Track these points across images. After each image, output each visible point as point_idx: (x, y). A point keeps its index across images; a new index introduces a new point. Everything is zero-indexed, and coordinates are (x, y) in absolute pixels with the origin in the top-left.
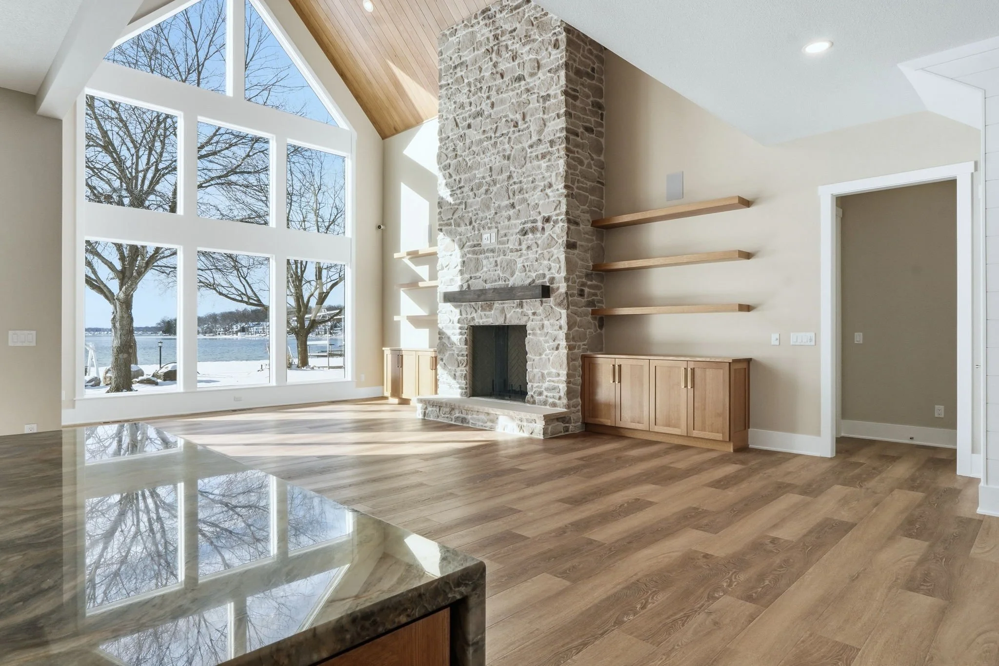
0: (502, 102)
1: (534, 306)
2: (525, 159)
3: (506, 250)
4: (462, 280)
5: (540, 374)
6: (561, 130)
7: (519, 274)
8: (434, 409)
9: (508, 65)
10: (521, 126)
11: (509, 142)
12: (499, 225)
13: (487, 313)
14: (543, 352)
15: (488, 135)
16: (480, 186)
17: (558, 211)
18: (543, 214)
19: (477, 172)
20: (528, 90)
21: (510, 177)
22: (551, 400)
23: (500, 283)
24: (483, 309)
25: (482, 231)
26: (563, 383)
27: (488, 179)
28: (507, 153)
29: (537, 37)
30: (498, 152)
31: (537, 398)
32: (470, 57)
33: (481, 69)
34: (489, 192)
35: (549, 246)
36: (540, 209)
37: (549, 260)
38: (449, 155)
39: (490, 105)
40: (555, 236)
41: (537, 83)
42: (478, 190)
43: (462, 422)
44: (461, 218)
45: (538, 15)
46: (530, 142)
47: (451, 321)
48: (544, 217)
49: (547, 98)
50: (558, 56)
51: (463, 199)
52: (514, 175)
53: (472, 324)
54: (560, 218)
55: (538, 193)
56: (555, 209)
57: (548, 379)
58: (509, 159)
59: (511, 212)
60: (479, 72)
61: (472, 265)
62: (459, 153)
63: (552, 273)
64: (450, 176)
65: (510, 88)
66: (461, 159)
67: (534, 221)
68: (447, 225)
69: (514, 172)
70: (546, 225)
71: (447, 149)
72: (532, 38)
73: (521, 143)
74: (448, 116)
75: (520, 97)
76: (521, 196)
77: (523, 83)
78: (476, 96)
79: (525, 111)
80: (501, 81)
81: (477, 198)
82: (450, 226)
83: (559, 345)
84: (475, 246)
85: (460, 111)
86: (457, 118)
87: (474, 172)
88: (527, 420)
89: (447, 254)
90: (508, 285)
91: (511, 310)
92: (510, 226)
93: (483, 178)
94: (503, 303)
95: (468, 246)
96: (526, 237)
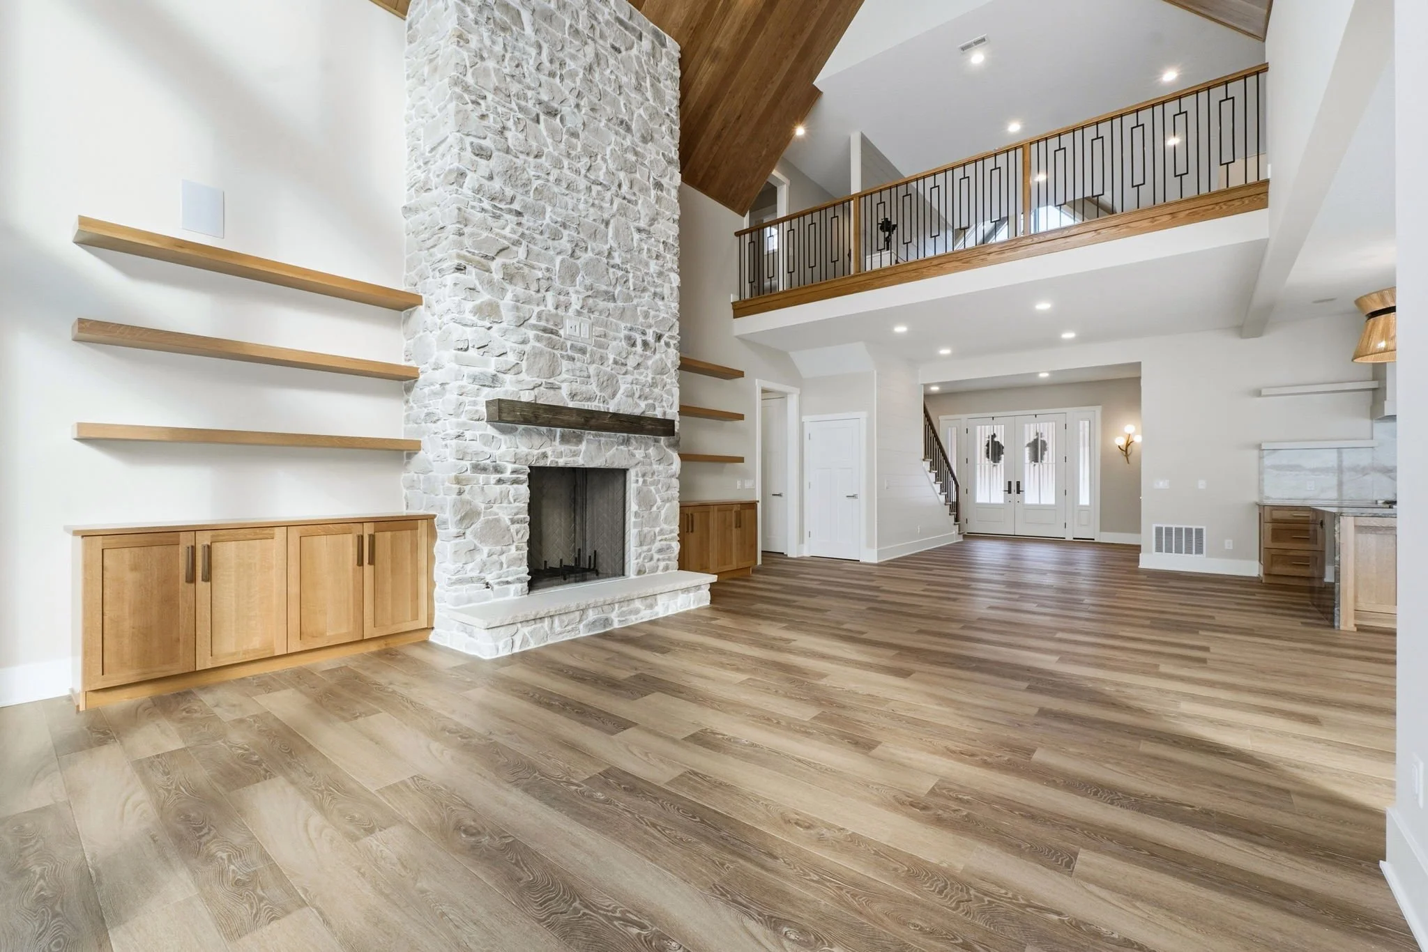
1: (645, 445)
3: (605, 357)
4: (517, 381)
7: (624, 397)
12: (593, 317)
13: (574, 448)
14: (654, 505)
16: (556, 235)
17: (670, 333)
18: (654, 329)
19: (548, 207)
20: (636, 153)
21: (609, 254)
25: (561, 312)
27: (575, 234)
28: (606, 216)
29: (649, 96)
30: (593, 205)
31: (648, 565)
33: (564, 47)
34: (575, 255)
35: (662, 372)
36: (650, 320)
37: (662, 389)
38: (490, 135)
39: (580, 120)
40: (668, 363)
41: (648, 155)
42: (554, 240)
44: (519, 269)
45: (651, 70)
46: (636, 224)
47: (490, 456)
48: (656, 334)
49: (659, 185)
50: (670, 146)
51: (523, 235)
52: (617, 255)
53: (541, 463)
54: (672, 342)
56: (669, 329)
57: (659, 538)
58: (607, 224)
59: (611, 305)
61: (542, 363)
63: (664, 407)
67: (644, 333)
70: (657, 345)
73: (626, 217)
75: (626, 151)
76: (625, 291)
77: (630, 136)
78: (551, 80)
79: (632, 177)
80: (597, 100)
81: (552, 253)
82: (487, 271)
84: (550, 332)
85: (517, 73)
87: (543, 203)
89: (480, 323)
90: (608, 409)
91: (613, 447)
92: (609, 323)
93: (564, 226)
94: (600, 436)
95: (534, 327)
96: (634, 349)
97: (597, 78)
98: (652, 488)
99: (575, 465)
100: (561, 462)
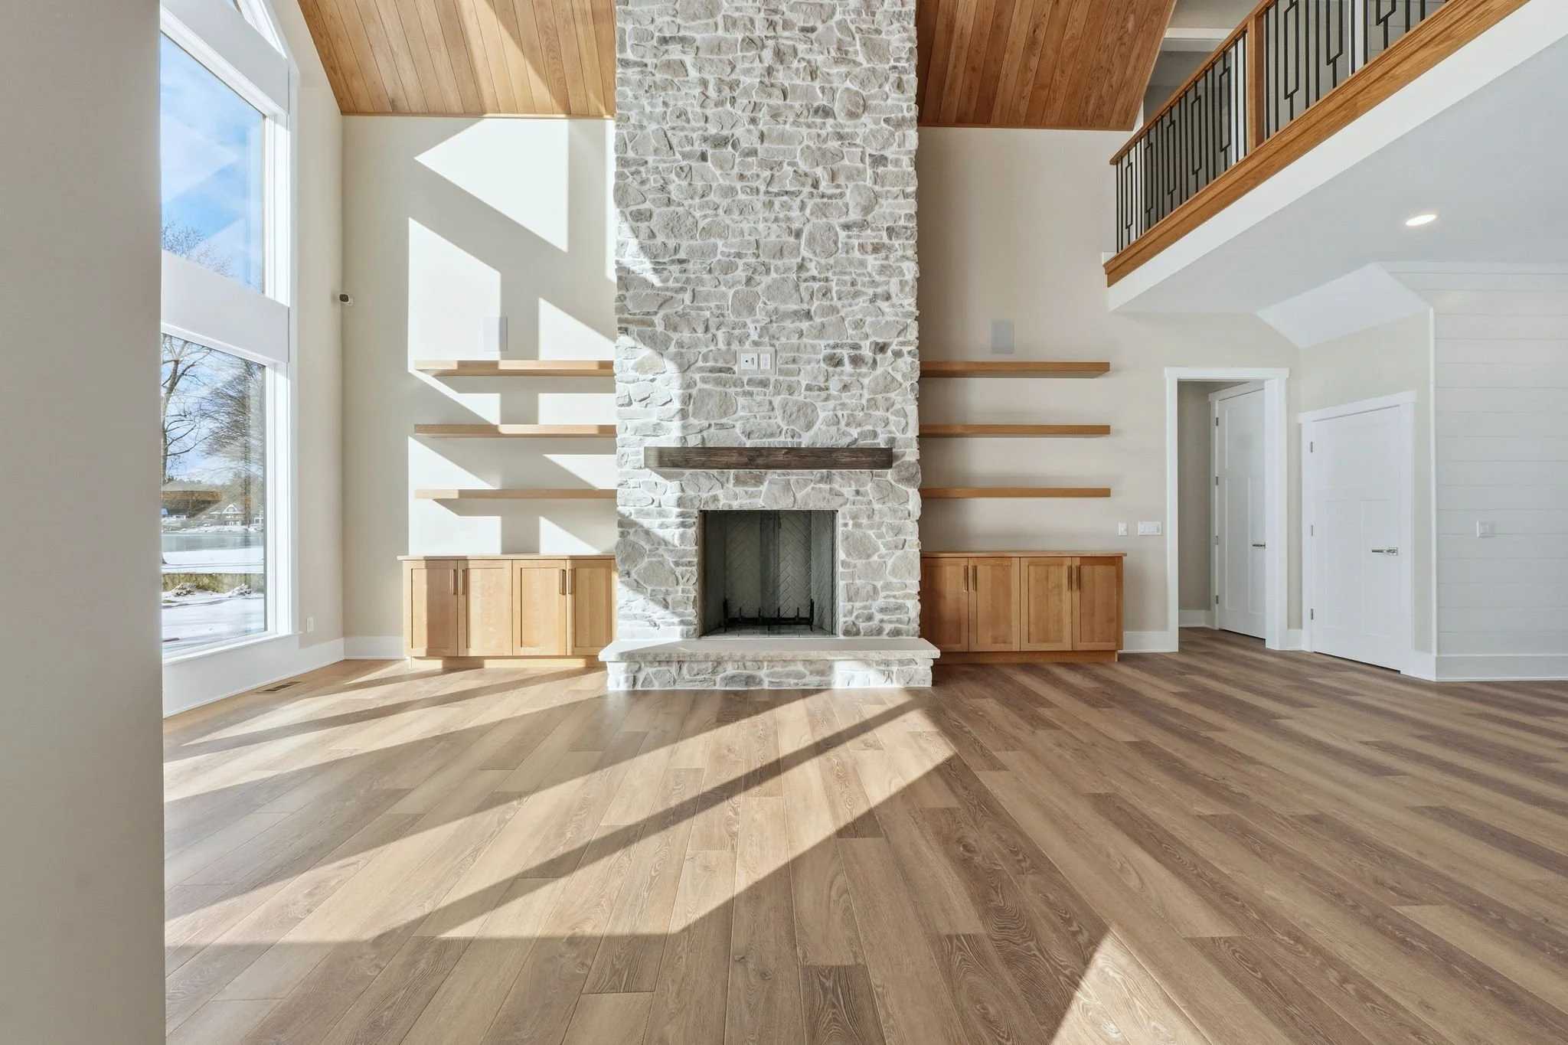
0: (782, 138)
1: (857, 481)
2: (836, 243)
3: (795, 385)
4: (684, 427)
5: (869, 588)
6: (909, 217)
7: (823, 428)
8: (664, 668)
9: (798, 82)
10: (824, 186)
11: (802, 207)
12: (777, 343)
13: (751, 489)
14: (874, 553)
15: (754, 185)
16: (729, 268)
17: (901, 339)
18: (873, 339)
19: (720, 243)
20: (840, 137)
21: (801, 267)
22: (888, 627)
24: (738, 481)
25: (735, 346)
26: (913, 598)
27: (752, 260)
28: (795, 226)
29: (861, 58)
30: (776, 220)
31: (863, 625)
32: (705, 35)
33: (735, 67)
34: (753, 282)
35: (887, 389)
36: (867, 329)
37: (888, 410)
38: (650, 196)
39: (757, 134)
40: (899, 378)
41: (861, 131)
42: (726, 274)
43: (747, 684)
44: (683, 316)
45: (864, 27)
46: (843, 220)
47: (653, 501)
48: (877, 344)
49: (880, 160)
50: (901, 103)
51: (688, 281)
52: (812, 266)
53: (712, 507)
54: (905, 349)
55: (862, 302)
56: (899, 335)
57: (883, 594)
58: (798, 234)
59: (805, 325)
60: (729, 70)
61: (712, 404)
62: (673, 197)
63: (890, 432)
64: (652, 235)
65: (802, 120)
66: (680, 209)
67: (856, 347)
68: (643, 323)
69: (811, 260)
70: (879, 357)
71: (643, 183)
72: (849, 57)
73: (826, 217)
74: (645, 123)
75: (825, 141)
76: (826, 303)
77: (830, 121)
78: (720, 109)
79: (835, 167)
80: (781, 102)
81: (723, 288)
82: (649, 326)
83: (905, 541)
84: (720, 370)
85: (680, 123)
86: (669, 134)
87: (712, 240)
88: (901, 662)
89: (642, 377)
90: (800, 443)
91: (806, 486)
92: (802, 346)
93: (739, 255)
94: (788, 474)
95: (701, 369)
96: (839, 369)
97: (781, 77)
98: (871, 533)
99: (754, 508)
100: (736, 505)
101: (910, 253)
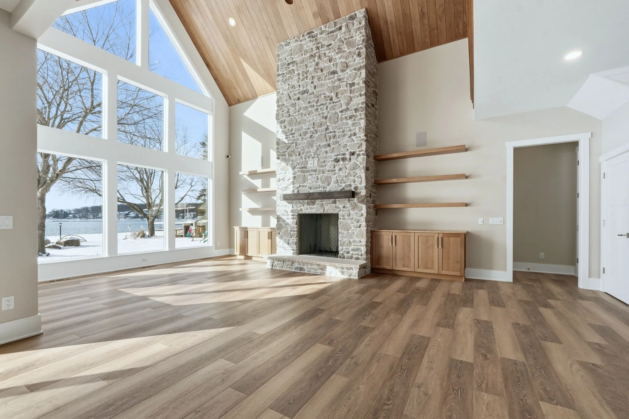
0: (322, 85)
1: (344, 203)
2: (338, 118)
3: (324, 170)
4: (293, 187)
5: (348, 241)
6: (362, 103)
7: (334, 185)
8: (279, 263)
9: (326, 65)
10: (335, 99)
11: (327, 108)
12: (319, 156)
13: (311, 207)
14: (350, 229)
15: (312, 104)
16: (306, 133)
17: (360, 149)
18: (350, 151)
19: (303, 125)
20: (339, 80)
21: (327, 129)
22: (355, 256)
23: (321, 189)
24: (308, 204)
25: (307, 159)
26: (363, 246)
27: (312, 129)
28: (325, 115)
29: (346, 49)
30: (319, 114)
31: (346, 255)
32: (299, 58)
33: (307, 66)
34: (312, 137)
35: (354, 169)
36: (348, 147)
37: (354, 176)
38: (284, 115)
39: (313, 87)
40: (358, 163)
41: (346, 76)
42: (305, 135)
43: (300, 270)
44: (293, 151)
45: (347, 37)
46: (340, 109)
47: (285, 211)
48: (351, 152)
49: (352, 85)
50: (360, 61)
51: (294, 140)
52: (330, 128)
53: (301, 213)
54: (361, 153)
55: (346, 138)
56: (358, 148)
57: (353, 244)
58: (326, 118)
59: (328, 149)
60: (305, 68)
61: (300, 179)
62: (291, 114)
63: (356, 184)
64: (285, 127)
65: (327, 78)
66: (292, 117)
67: (344, 154)
68: (283, 155)
69: (330, 126)
70: (352, 157)
71: (283, 111)
72: (342, 50)
73: (335, 110)
74: (284, 92)
75: (334, 83)
76: (334, 140)
77: (336, 75)
78: (303, 81)
79: (337, 91)
80: (321, 73)
81: (304, 140)
82: (285, 156)
83: (361, 224)
84: (303, 168)
85: (292, 90)
86: (289, 94)
87: (301, 125)
88: (347, 268)
89: (283, 172)
90: (326, 190)
91: (328, 205)
92: (327, 157)
93: (308, 129)
94: (323, 201)
95: (298, 168)
96: (338, 163)
97: (321, 65)
99: (312, 213)
100: (307, 212)
101: (363, 116)
